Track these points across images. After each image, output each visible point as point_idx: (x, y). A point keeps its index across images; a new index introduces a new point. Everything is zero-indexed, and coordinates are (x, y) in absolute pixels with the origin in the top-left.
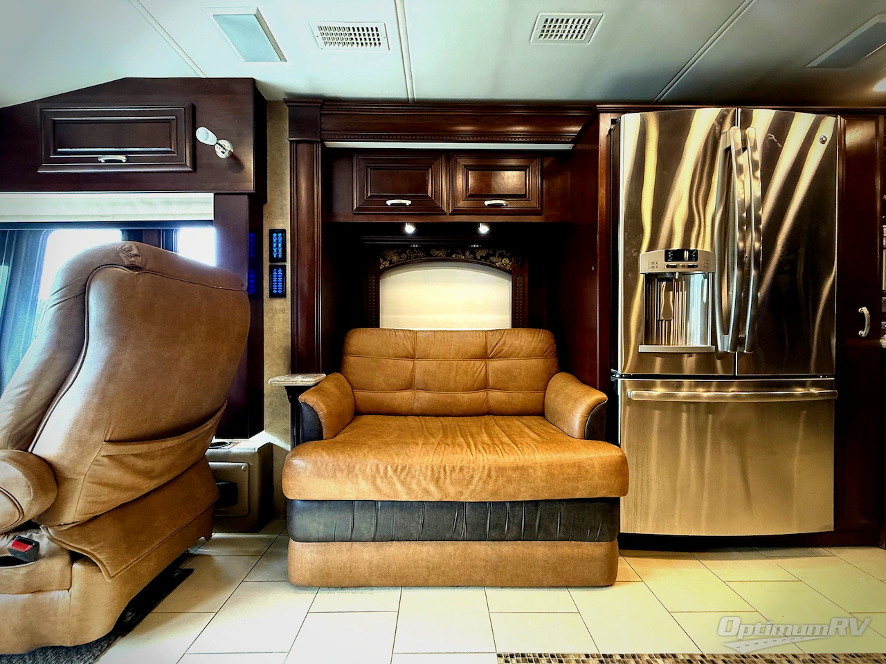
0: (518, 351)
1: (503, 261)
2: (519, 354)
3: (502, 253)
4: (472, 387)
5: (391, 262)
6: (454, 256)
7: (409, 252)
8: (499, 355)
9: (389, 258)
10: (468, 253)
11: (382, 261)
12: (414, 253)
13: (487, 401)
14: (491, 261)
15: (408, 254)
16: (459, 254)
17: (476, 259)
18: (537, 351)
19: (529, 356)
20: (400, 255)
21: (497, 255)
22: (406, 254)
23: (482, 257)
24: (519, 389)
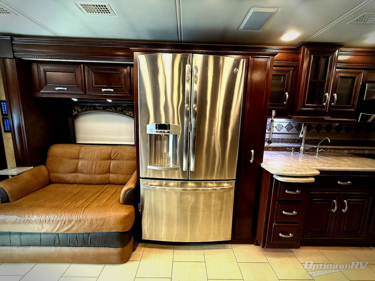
0: (124, 157)
1: (129, 112)
2: (124, 158)
3: (129, 109)
4: (102, 172)
5: (78, 112)
6: (107, 110)
7: (86, 108)
8: (116, 158)
9: (77, 110)
10: (113, 109)
11: (73, 111)
12: (88, 108)
13: (108, 178)
14: (124, 113)
15: (86, 109)
16: (109, 109)
17: (118, 111)
18: (132, 157)
19: (128, 160)
20: (82, 109)
21: (127, 110)
22: (85, 108)
23: (120, 111)
24: (122, 174)
